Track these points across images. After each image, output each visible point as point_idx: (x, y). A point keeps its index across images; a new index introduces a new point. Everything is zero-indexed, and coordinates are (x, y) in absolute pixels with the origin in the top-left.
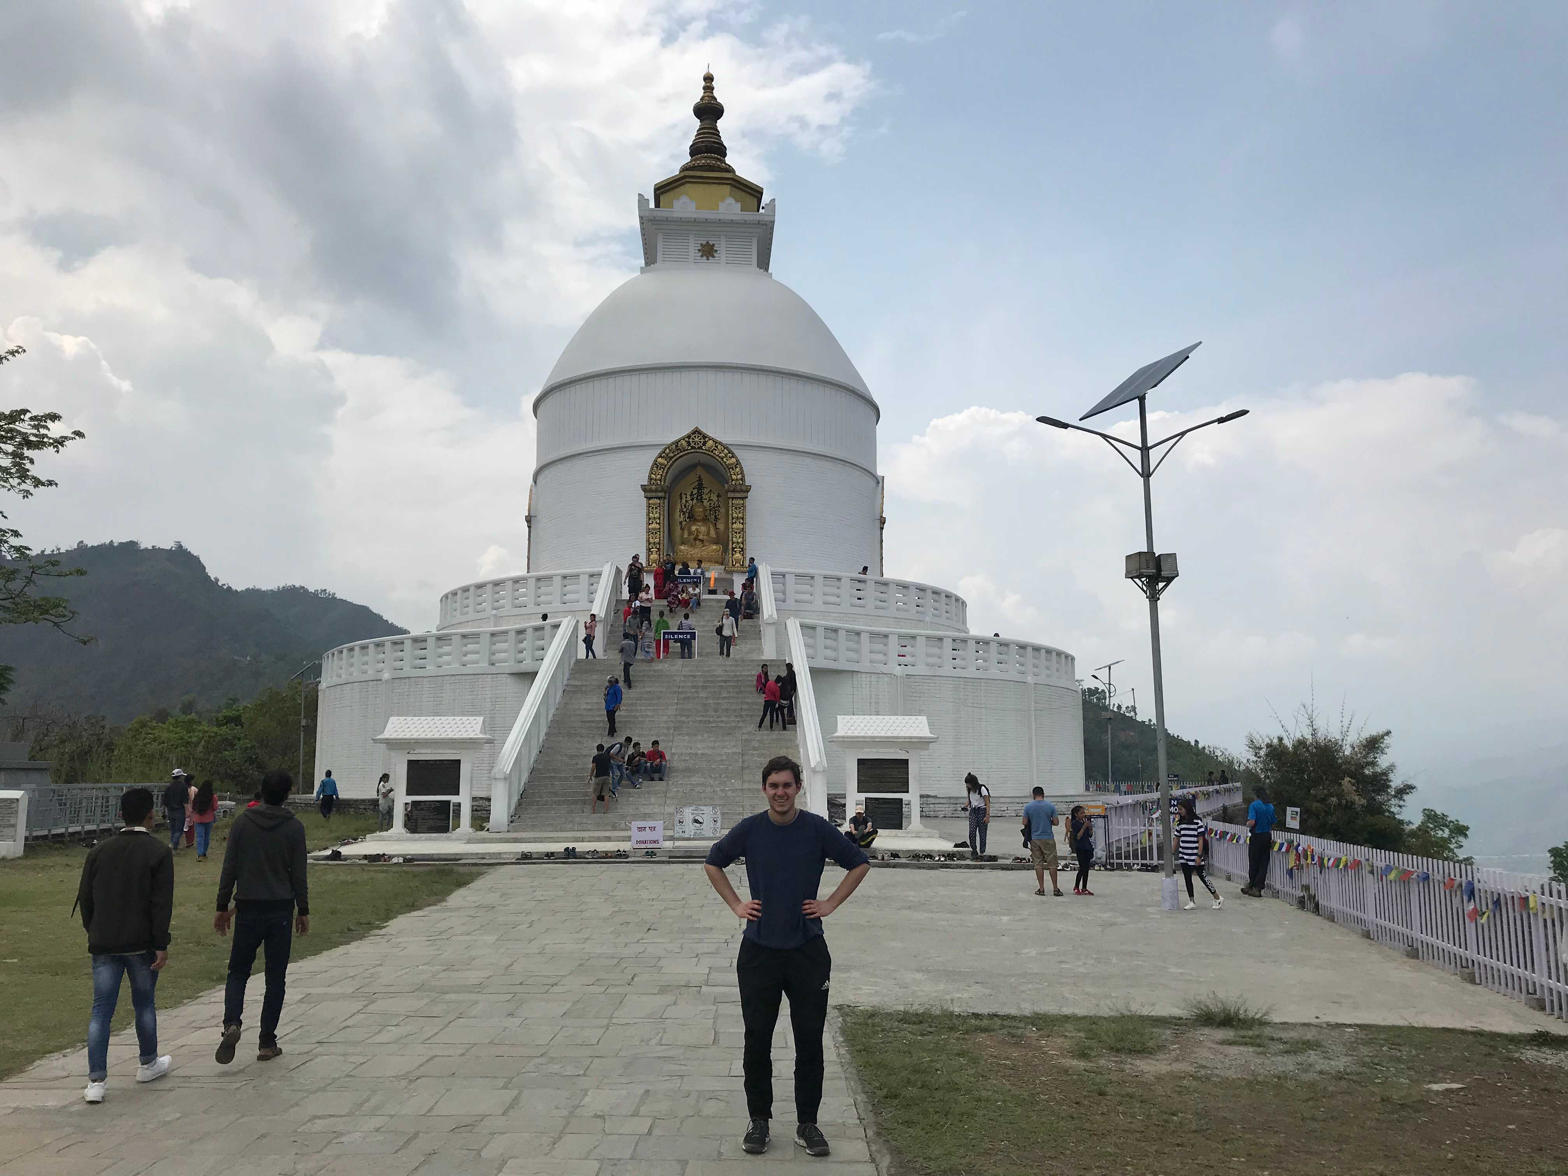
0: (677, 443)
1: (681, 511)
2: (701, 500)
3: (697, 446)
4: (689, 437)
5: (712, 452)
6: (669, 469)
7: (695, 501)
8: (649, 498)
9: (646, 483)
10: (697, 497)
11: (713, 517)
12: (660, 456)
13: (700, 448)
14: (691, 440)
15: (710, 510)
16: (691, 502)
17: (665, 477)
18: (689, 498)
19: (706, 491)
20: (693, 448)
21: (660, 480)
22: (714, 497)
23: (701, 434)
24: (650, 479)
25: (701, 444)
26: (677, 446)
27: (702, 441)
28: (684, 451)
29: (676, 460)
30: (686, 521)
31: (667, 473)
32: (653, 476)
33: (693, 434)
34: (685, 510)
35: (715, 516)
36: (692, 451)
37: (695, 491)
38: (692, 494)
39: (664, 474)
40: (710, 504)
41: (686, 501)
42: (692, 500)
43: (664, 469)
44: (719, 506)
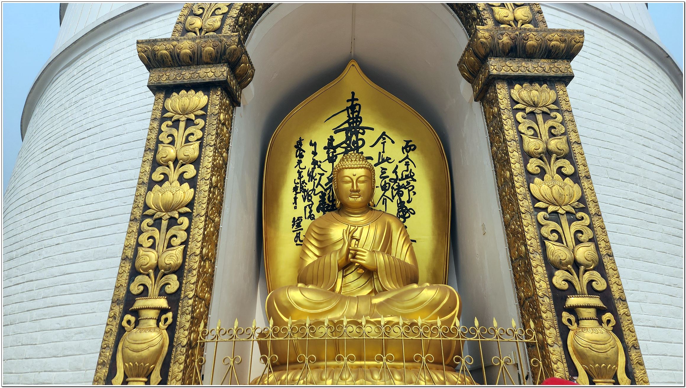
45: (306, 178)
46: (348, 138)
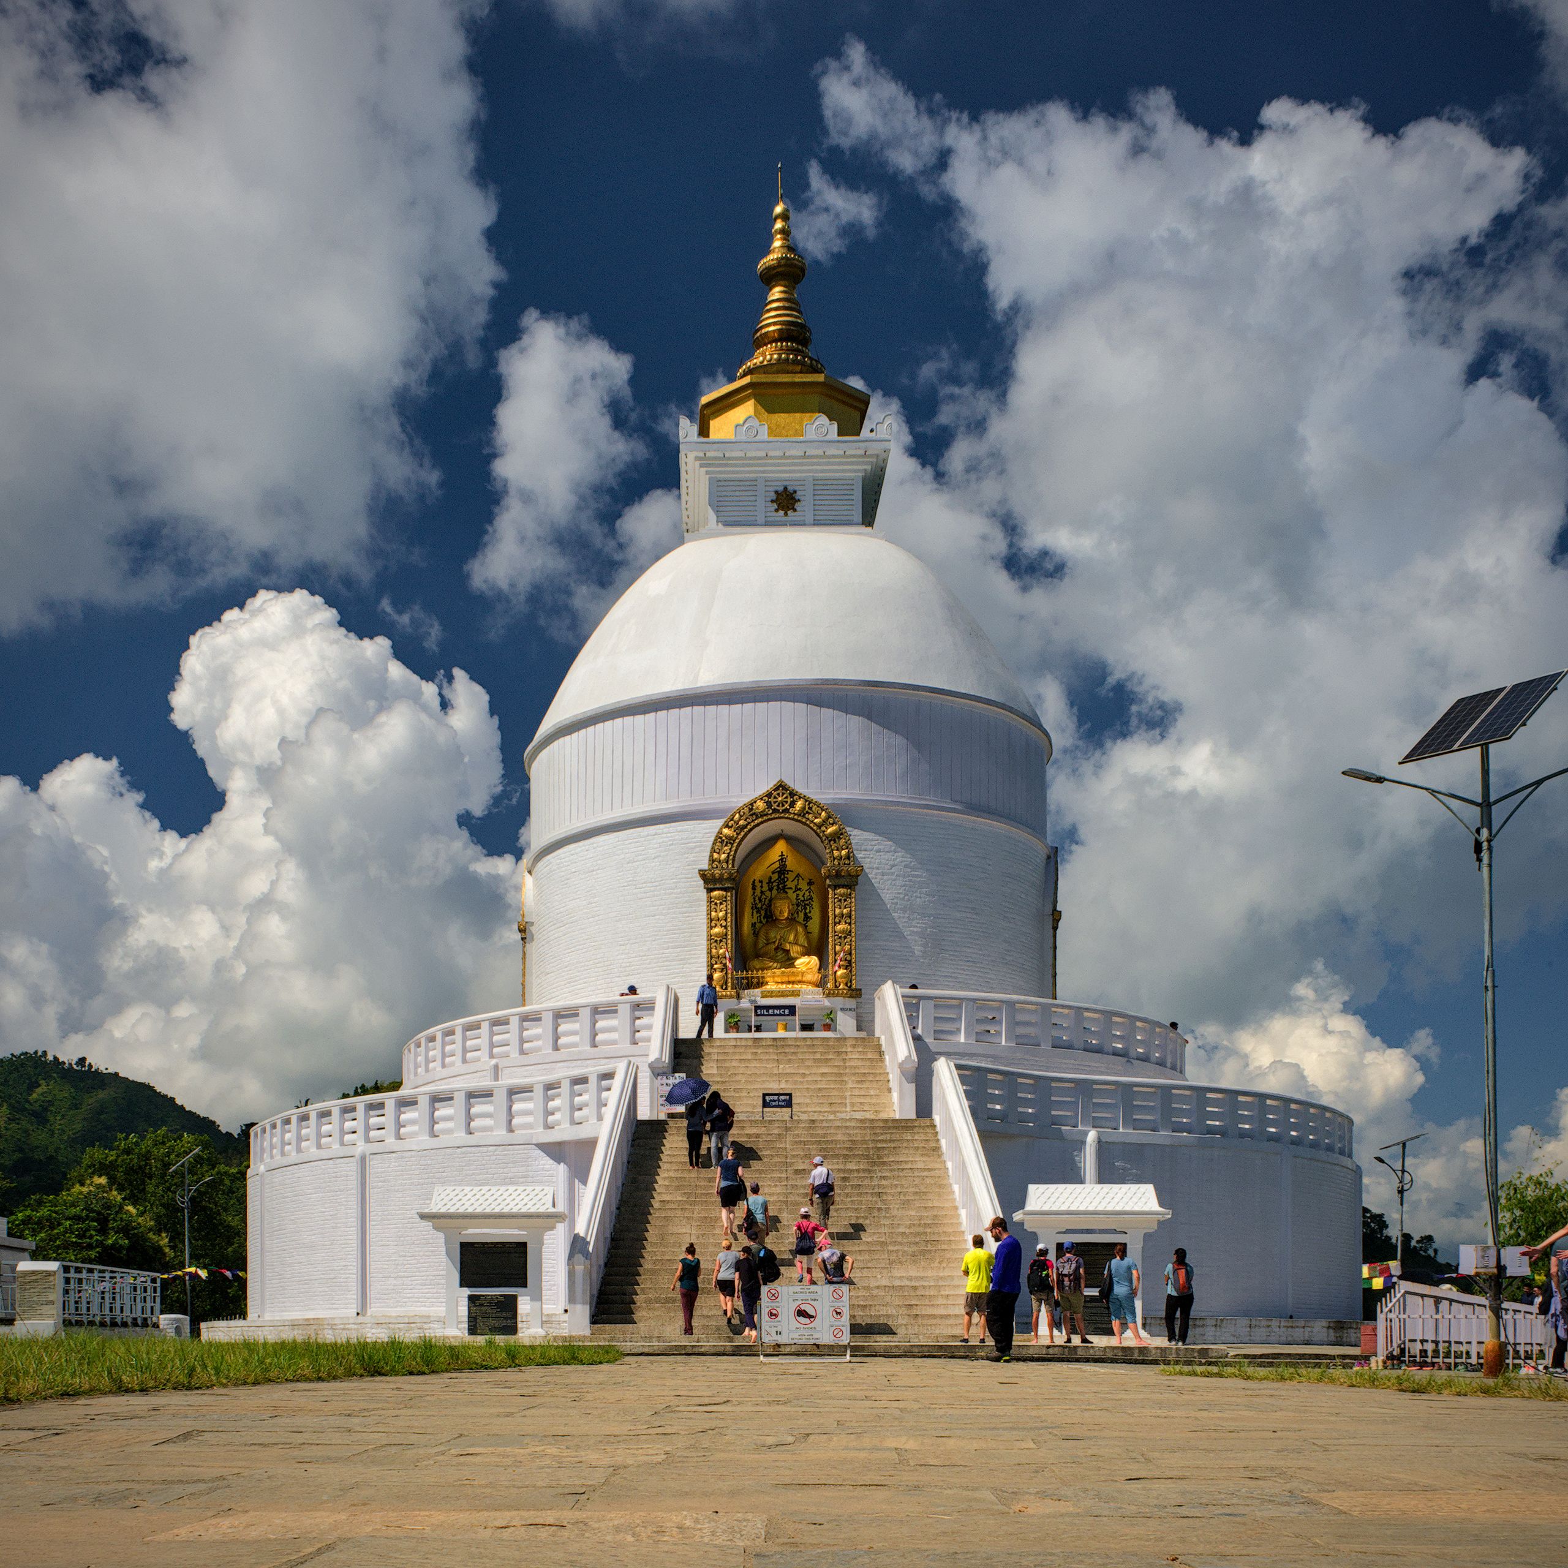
0: (752, 804)
1: (754, 907)
2: (783, 889)
3: (781, 809)
4: (769, 795)
5: (804, 816)
6: (739, 844)
7: (775, 892)
8: (709, 890)
9: (706, 866)
10: (778, 886)
11: (802, 915)
12: (727, 826)
13: (786, 811)
14: (772, 800)
15: (798, 905)
16: (768, 894)
17: (734, 857)
18: (766, 888)
19: (791, 876)
20: (775, 811)
21: (727, 862)
22: (804, 885)
23: (787, 790)
24: (712, 861)
25: (787, 806)
26: (751, 810)
27: (789, 800)
28: (762, 816)
29: (751, 830)
30: (761, 922)
31: (736, 851)
32: (715, 856)
33: (775, 790)
34: (759, 906)
35: (806, 914)
36: (773, 816)
37: (775, 877)
38: (770, 882)
39: (732, 853)
40: (798, 895)
41: (762, 892)
42: (771, 890)
43: (732, 844)
44: (811, 899)
45: (757, 901)
46: (779, 877)
